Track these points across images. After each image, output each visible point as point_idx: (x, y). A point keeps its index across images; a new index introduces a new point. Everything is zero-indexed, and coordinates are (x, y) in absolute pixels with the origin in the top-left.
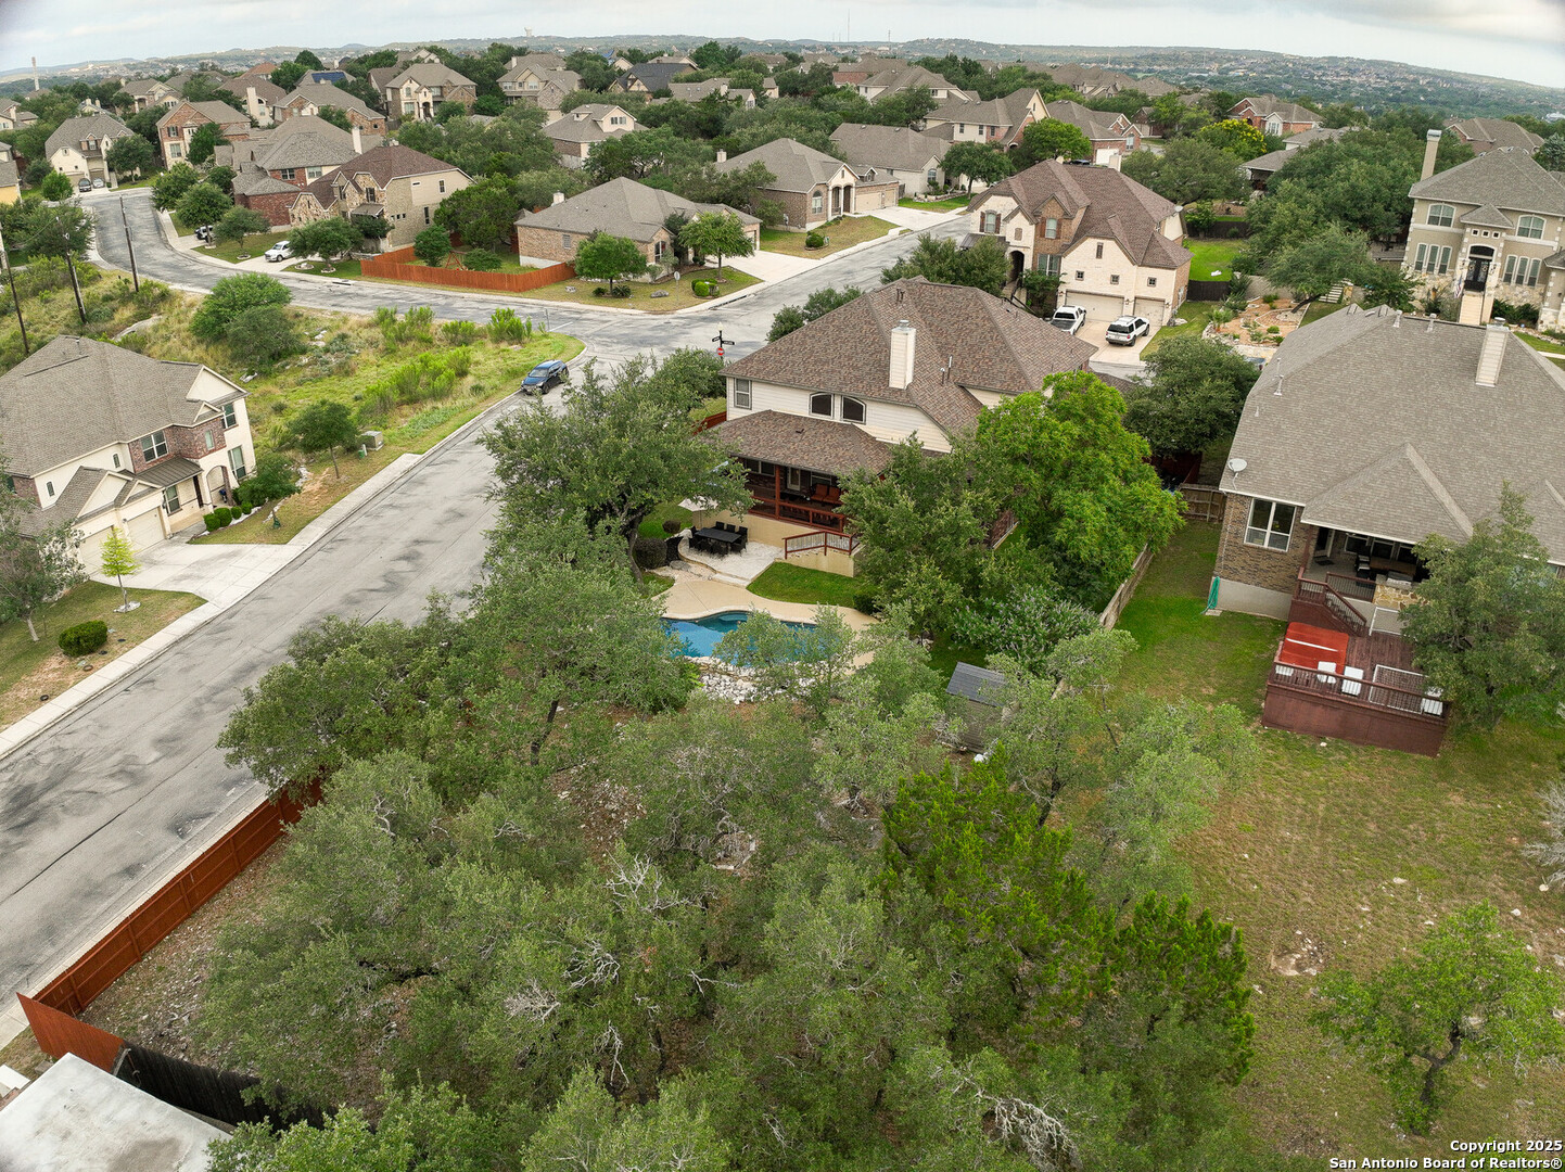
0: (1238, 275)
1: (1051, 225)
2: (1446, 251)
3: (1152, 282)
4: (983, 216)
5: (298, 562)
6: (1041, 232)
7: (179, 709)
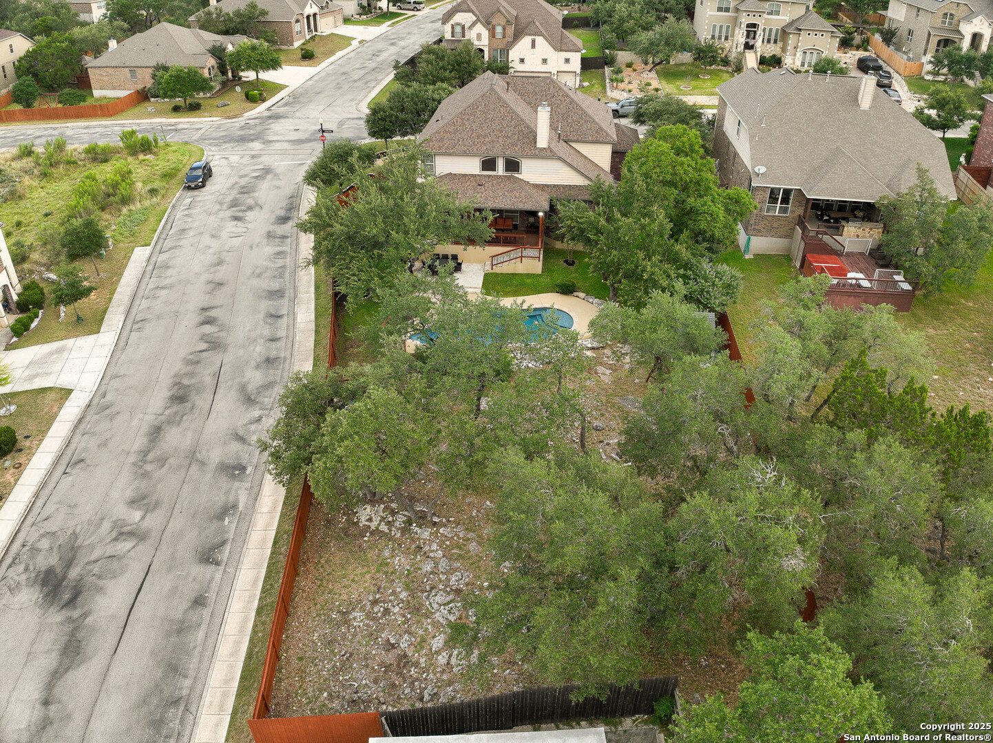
0: (607, 51)
1: (499, 30)
2: (728, 27)
3: (567, 61)
4: (453, 27)
5: (122, 344)
6: (492, 34)
7: (126, 476)
